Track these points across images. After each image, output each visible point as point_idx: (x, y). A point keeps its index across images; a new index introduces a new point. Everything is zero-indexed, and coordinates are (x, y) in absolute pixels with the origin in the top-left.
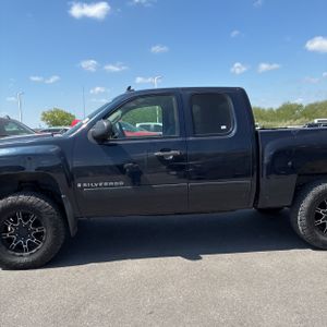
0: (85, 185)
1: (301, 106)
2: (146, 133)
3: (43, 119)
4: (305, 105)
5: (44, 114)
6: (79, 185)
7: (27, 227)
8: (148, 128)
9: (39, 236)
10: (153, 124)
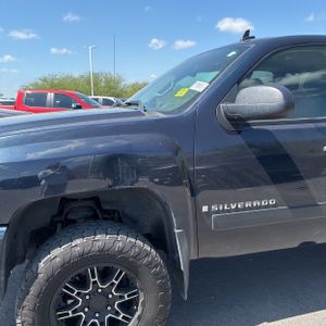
0: (214, 208)
6: (205, 209)
7: (105, 293)
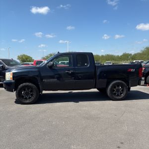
1: (131, 54)
2: (63, 65)
3: (18, 59)
4: (133, 54)
5: (19, 57)
6: (44, 80)
7: (28, 92)
8: (64, 63)
9: (32, 95)
10: (66, 62)
